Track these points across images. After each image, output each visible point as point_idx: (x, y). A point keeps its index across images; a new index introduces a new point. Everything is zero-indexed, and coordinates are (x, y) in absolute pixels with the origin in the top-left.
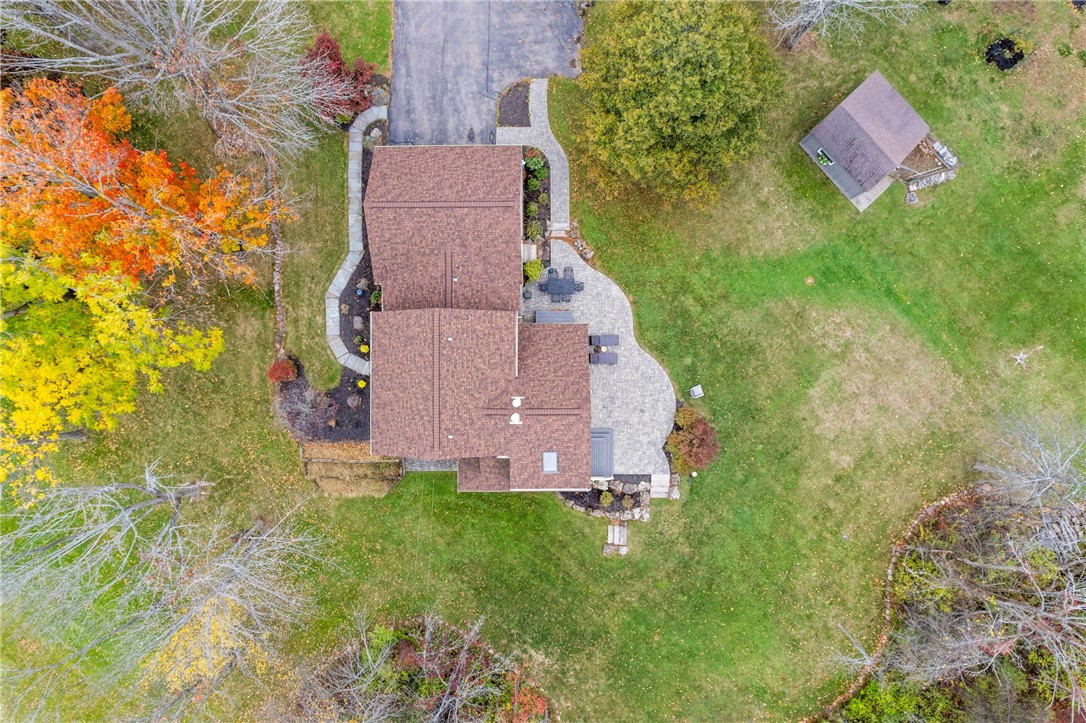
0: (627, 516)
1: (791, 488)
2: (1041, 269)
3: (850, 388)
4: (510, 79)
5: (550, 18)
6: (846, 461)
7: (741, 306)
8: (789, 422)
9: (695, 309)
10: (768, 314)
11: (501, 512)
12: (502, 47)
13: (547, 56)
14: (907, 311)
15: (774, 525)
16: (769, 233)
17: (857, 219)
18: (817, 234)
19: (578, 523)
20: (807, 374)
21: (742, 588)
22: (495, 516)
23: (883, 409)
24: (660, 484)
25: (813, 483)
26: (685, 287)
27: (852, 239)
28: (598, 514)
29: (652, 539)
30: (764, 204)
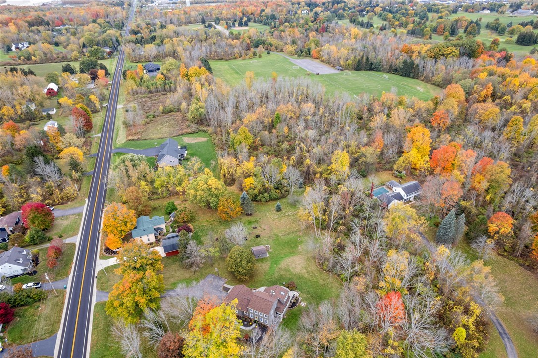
0: (300, 301)
1: (306, 278)
2: (288, 242)
3: (294, 267)
4: (222, 288)
5: (216, 280)
6: (305, 271)
7: (274, 274)
8: (295, 275)
9: (271, 280)
10: (277, 272)
11: (290, 320)
12: (217, 287)
13: (222, 283)
14: (286, 257)
15: (311, 283)
16: (265, 267)
17: (270, 257)
18: (269, 262)
19: (298, 309)
20: (289, 271)
21: (319, 290)
22: (291, 322)
23: (299, 264)
24: (296, 294)
25: (306, 276)
26: (267, 280)
27: (272, 259)
28: (297, 304)
29: (304, 299)
30: (261, 266)
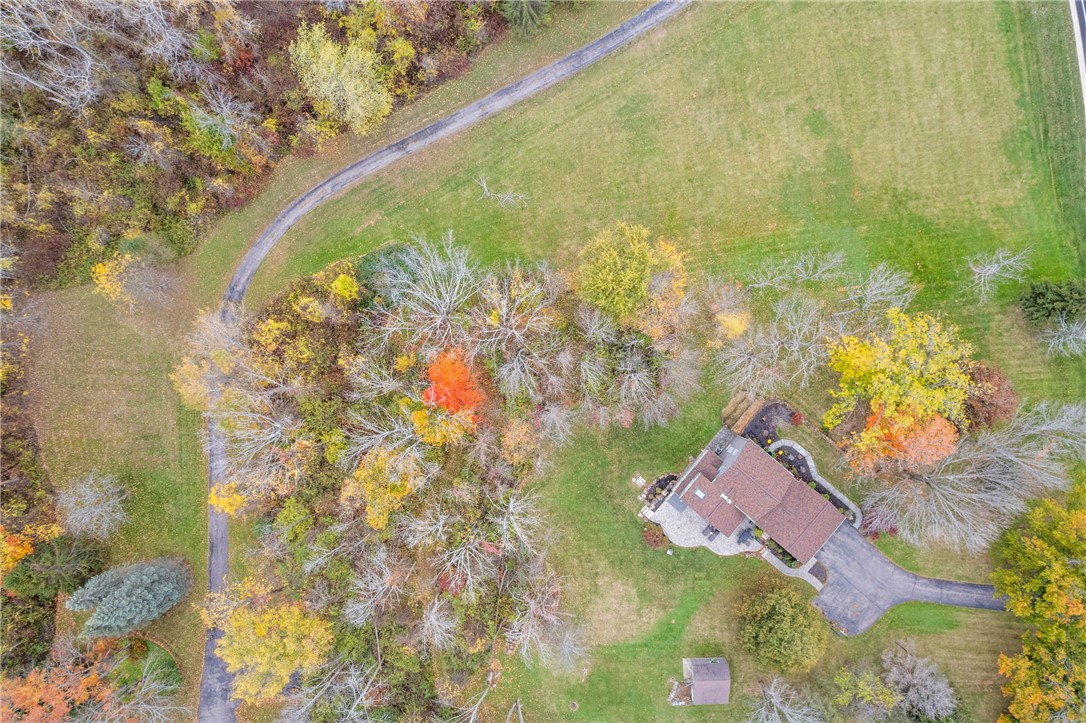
0: (645, 491)
1: (607, 556)
2: (611, 703)
3: (625, 604)
4: (830, 579)
5: (839, 610)
6: (601, 582)
7: (685, 591)
8: (632, 574)
9: (697, 575)
10: (675, 598)
11: (681, 447)
12: (843, 585)
13: (826, 598)
14: (634, 646)
15: (599, 539)
16: (702, 621)
17: (682, 655)
18: (688, 638)
19: (656, 472)
20: (642, 594)
21: (586, 509)
22: (682, 443)
23: (608, 610)
24: (648, 513)
25: (603, 564)
26: (708, 577)
27: (676, 648)
28: (654, 482)
29: (631, 493)
30: (713, 628)
